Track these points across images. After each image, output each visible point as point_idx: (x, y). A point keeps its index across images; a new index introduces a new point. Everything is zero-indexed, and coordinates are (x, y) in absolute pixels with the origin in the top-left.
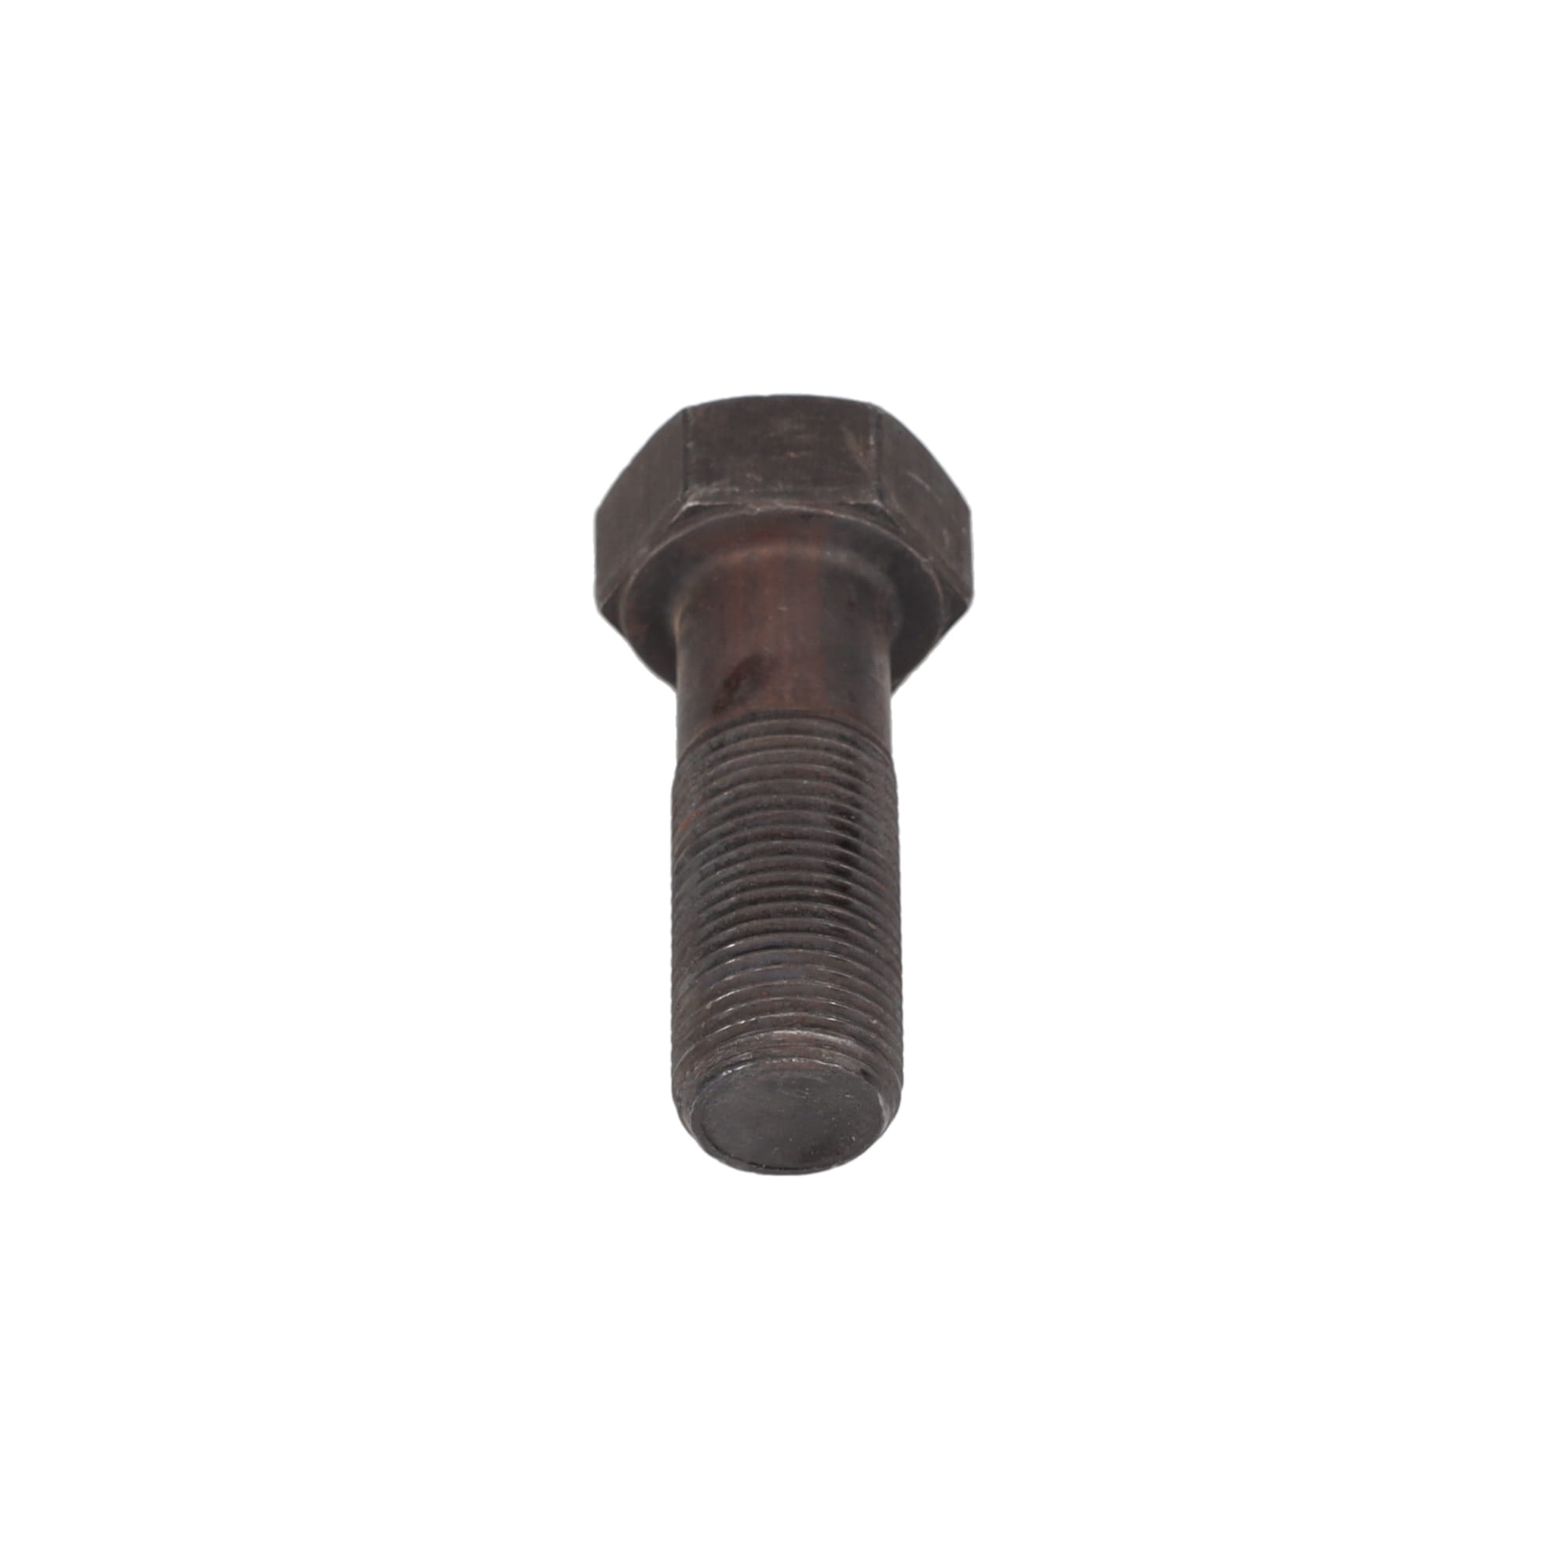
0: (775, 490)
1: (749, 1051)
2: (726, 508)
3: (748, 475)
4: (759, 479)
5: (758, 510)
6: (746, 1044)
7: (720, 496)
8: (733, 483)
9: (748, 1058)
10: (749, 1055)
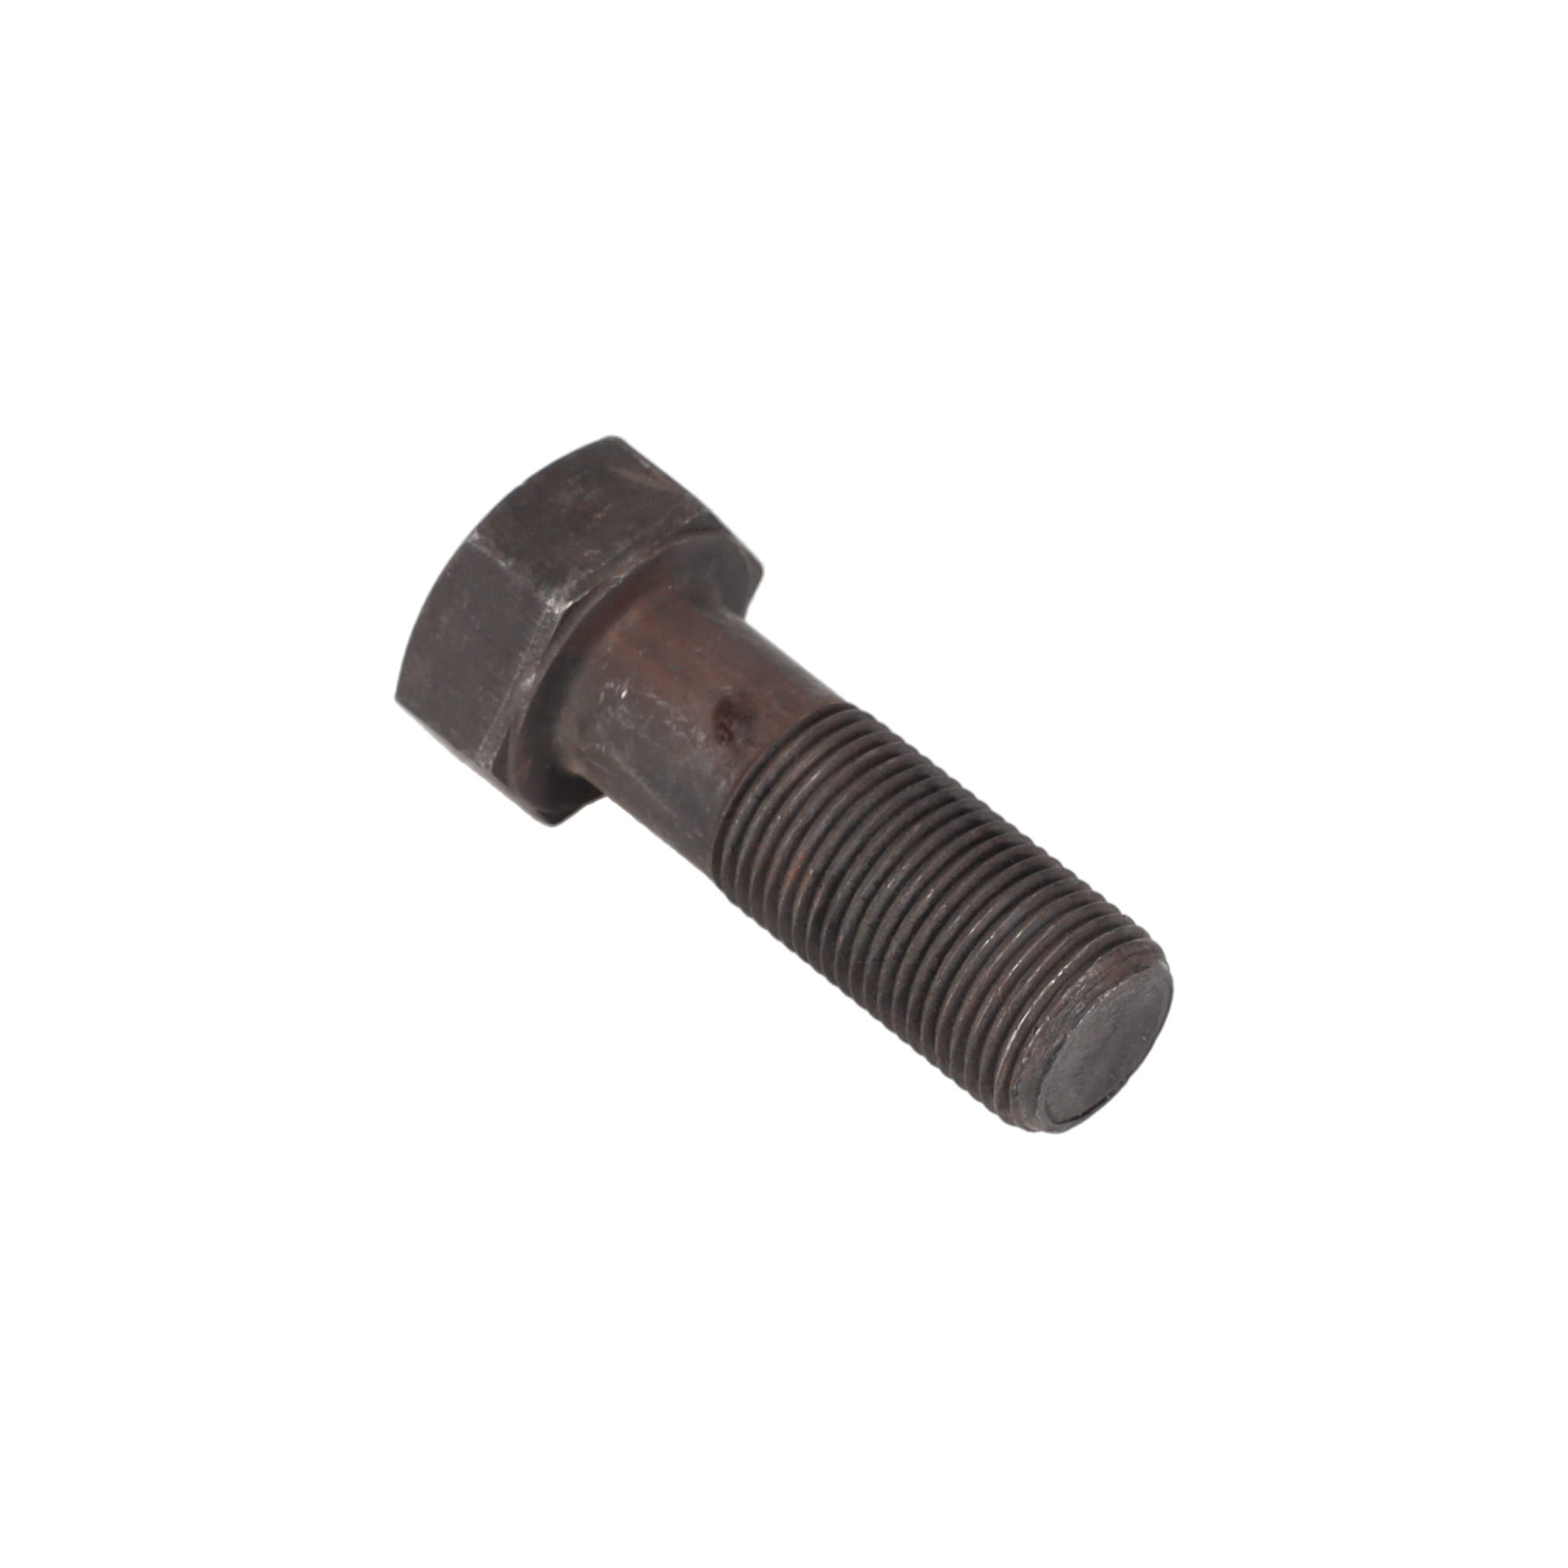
0: (619, 552)
1: (1078, 1002)
2: (594, 592)
3: (586, 554)
4: (597, 552)
5: (622, 576)
6: (1072, 997)
7: (582, 586)
8: (582, 568)
9: (1082, 1008)
10: (1081, 1006)
